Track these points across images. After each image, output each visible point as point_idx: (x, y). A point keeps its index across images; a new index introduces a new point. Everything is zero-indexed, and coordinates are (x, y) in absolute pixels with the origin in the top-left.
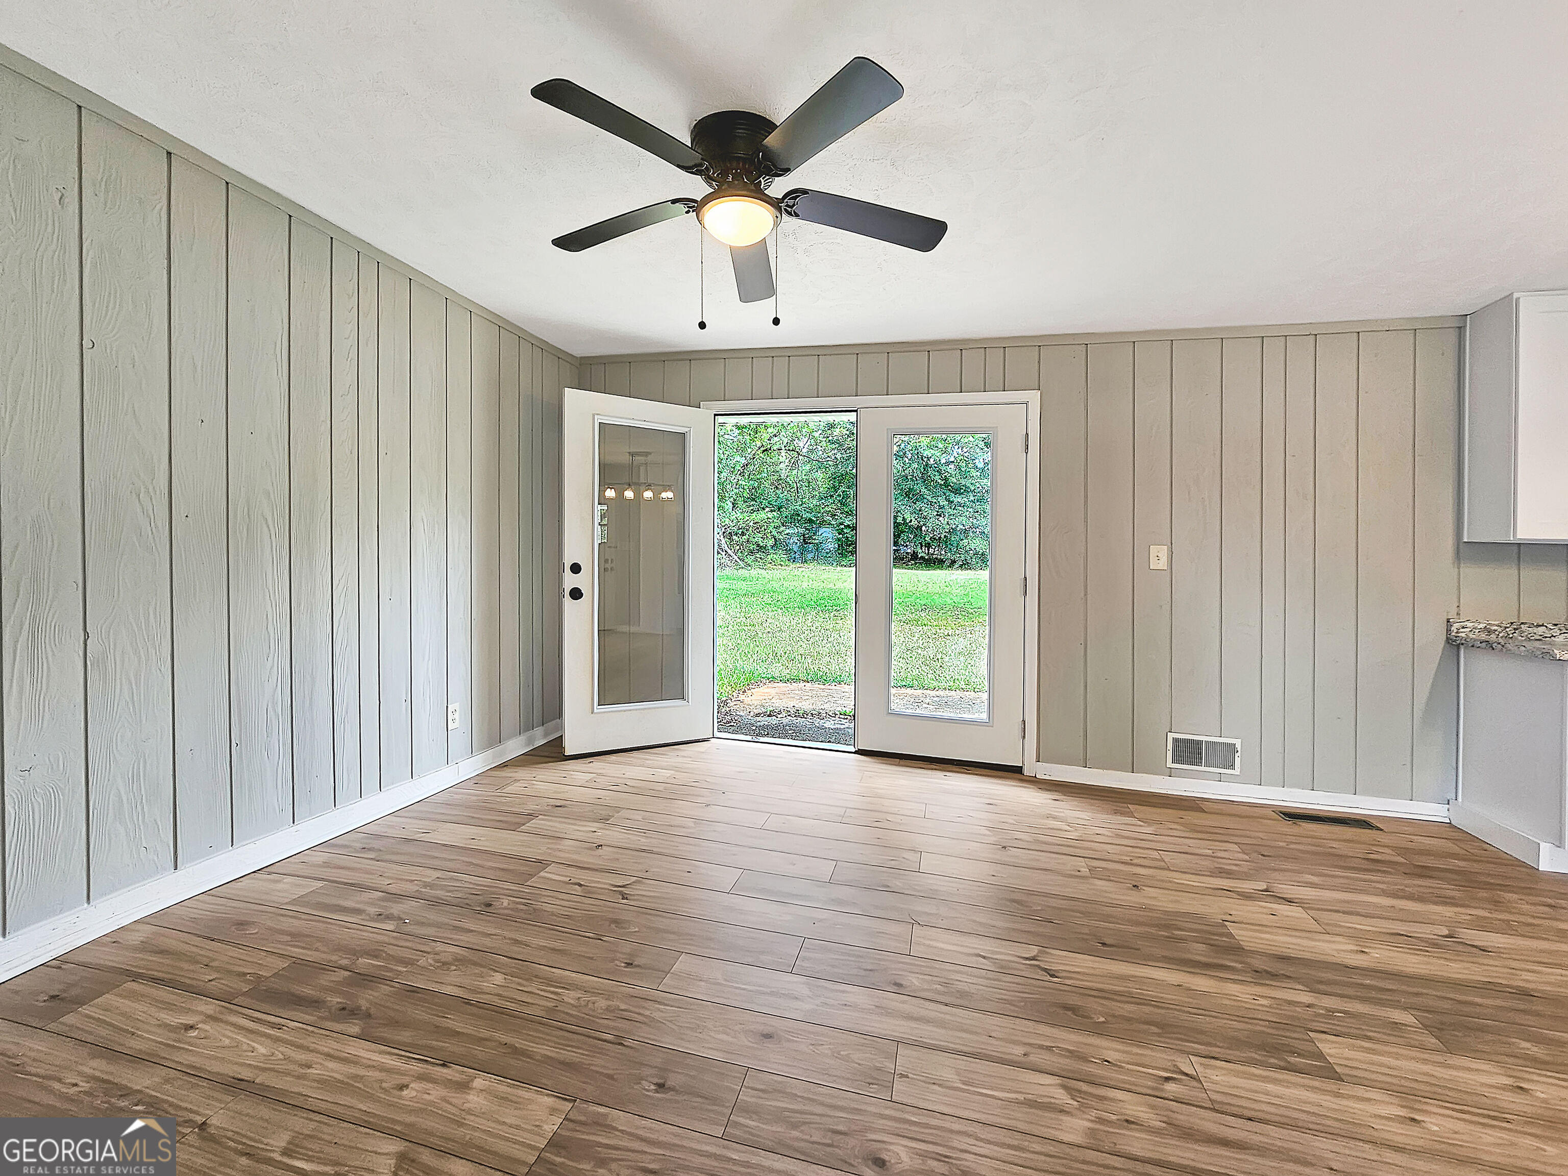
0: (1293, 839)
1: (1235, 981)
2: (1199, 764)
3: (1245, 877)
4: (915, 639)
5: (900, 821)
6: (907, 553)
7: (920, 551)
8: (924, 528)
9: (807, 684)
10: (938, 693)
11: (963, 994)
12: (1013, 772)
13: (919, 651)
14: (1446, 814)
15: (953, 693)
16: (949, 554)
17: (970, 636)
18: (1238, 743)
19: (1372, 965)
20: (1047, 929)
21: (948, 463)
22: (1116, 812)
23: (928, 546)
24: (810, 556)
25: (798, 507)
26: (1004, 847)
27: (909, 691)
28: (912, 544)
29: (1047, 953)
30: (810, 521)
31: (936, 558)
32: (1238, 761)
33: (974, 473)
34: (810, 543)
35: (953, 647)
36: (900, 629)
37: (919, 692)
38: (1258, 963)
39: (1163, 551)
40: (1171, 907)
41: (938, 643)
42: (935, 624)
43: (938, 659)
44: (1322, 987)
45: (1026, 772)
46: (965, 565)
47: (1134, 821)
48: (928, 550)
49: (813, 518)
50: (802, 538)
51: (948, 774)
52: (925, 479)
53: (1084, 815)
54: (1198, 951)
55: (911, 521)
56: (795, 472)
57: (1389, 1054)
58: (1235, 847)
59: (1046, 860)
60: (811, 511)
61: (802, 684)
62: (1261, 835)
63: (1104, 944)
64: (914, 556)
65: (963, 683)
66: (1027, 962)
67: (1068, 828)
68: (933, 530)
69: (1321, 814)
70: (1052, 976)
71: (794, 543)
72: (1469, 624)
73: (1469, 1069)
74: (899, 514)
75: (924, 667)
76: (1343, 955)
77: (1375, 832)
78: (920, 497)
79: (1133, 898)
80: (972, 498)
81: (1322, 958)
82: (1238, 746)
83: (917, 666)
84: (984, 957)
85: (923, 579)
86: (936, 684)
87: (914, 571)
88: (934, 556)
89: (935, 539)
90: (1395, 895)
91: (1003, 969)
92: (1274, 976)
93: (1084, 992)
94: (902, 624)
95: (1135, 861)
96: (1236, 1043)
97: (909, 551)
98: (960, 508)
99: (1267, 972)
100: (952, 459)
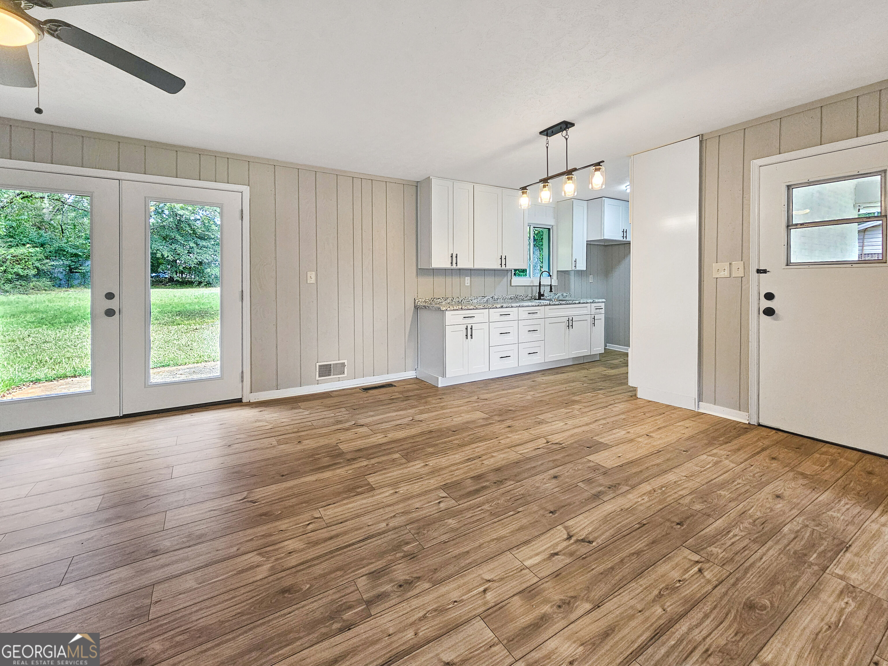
0: (366, 399)
1: (339, 468)
2: (329, 375)
3: (347, 421)
4: (171, 335)
5: (157, 453)
6: (165, 278)
7: (176, 276)
8: (178, 261)
9: (74, 379)
10: (188, 366)
11: (200, 536)
12: (237, 402)
13: (175, 342)
14: (415, 374)
15: (199, 365)
16: (197, 278)
17: (211, 328)
18: (345, 361)
19: (389, 440)
20: (252, 480)
21: (196, 220)
22: (293, 408)
23: (182, 273)
24: (76, 282)
25: (63, 245)
26: (230, 446)
27: (167, 369)
28: (169, 272)
29: (254, 492)
30: (76, 255)
31: (188, 281)
32: (346, 370)
33: (213, 227)
34: (76, 272)
35: (200, 336)
36: (160, 329)
37: (174, 368)
38: (349, 457)
39: (313, 274)
40: (315, 445)
41: (189, 335)
42: (186, 323)
43: (189, 345)
44: (372, 456)
45: (244, 401)
46: (209, 284)
47: (301, 410)
48: (182, 275)
49: (80, 253)
50: (68, 268)
51: (193, 414)
52: (178, 228)
53: (275, 415)
54: (326, 461)
55: (168, 257)
56: (59, 217)
57: (391, 472)
58: (344, 409)
59: (254, 444)
60: (77, 247)
61: (69, 380)
62: (354, 401)
63: (283, 476)
64: (171, 280)
65: (206, 357)
66: (241, 502)
67: (267, 424)
68: (185, 263)
69: (377, 386)
70: (254, 503)
71: (60, 272)
72: (420, 300)
73: (413, 466)
74: (158, 252)
75: (178, 352)
76: (380, 440)
77: (394, 387)
78: (174, 241)
79: (299, 447)
80: (213, 243)
81: (372, 444)
82: (346, 364)
83: (173, 352)
84: (214, 510)
85: (177, 295)
86: (187, 361)
87: (171, 290)
88: (186, 279)
89: (187, 268)
90: (398, 411)
91: (228, 511)
92: (354, 459)
93: (272, 503)
94: (161, 325)
95: (301, 430)
96: (339, 494)
97: (167, 276)
98: (205, 249)
99: (352, 459)
100: (199, 217)
